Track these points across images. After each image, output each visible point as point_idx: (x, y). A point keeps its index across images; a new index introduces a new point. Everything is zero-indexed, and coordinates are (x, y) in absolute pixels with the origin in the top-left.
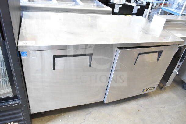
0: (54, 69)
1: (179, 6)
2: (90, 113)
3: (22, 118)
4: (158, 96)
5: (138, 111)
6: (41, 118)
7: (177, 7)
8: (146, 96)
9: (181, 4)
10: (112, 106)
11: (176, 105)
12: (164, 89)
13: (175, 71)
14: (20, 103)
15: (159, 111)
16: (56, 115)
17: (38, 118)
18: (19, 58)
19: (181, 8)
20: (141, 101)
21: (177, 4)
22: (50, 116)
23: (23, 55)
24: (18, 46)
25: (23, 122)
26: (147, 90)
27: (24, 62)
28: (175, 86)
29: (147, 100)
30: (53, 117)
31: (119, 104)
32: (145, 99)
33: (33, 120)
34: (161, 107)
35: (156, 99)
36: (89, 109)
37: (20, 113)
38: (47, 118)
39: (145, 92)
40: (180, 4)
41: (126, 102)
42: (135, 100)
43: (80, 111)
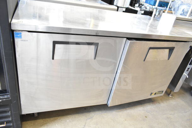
0: (53, 59)
1: (183, 13)
2: (92, 118)
3: (10, 119)
4: (166, 102)
5: (145, 118)
6: (34, 121)
7: (182, 13)
8: (153, 102)
9: (186, 10)
10: (116, 111)
11: (186, 112)
12: (172, 95)
13: (185, 75)
14: (9, 98)
15: (168, 118)
16: (52, 119)
17: (30, 121)
18: (12, 40)
19: (186, 14)
20: (148, 107)
21: (182, 10)
22: (44, 119)
23: (17, 36)
24: (11, 23)
25: (12, 124)
26: (155, 94)
27: (17, 46)
28: (183, 93)
29: (155, 106)
30: (47, 121)
31: (124, 109)
32: (152, 104)
33: (24, 123)
34: (171, 114)
35: (164, 105)
36: (91, 113)
37: (9, 111)
38: (40, 121)
39: (153, 96)
40: (184, 10)
41: (132, 107)
42: (141, 105)
43: (79, 114)
